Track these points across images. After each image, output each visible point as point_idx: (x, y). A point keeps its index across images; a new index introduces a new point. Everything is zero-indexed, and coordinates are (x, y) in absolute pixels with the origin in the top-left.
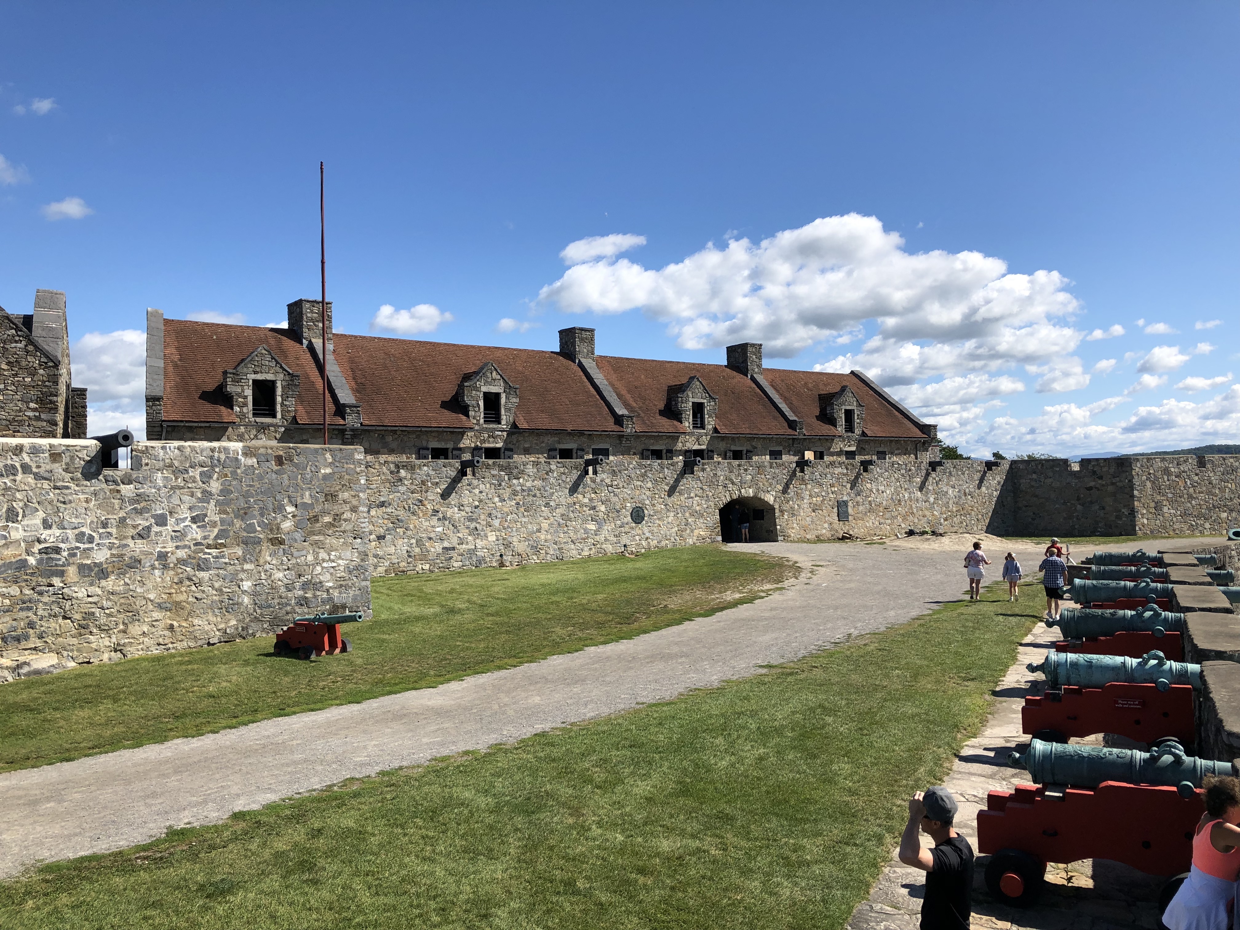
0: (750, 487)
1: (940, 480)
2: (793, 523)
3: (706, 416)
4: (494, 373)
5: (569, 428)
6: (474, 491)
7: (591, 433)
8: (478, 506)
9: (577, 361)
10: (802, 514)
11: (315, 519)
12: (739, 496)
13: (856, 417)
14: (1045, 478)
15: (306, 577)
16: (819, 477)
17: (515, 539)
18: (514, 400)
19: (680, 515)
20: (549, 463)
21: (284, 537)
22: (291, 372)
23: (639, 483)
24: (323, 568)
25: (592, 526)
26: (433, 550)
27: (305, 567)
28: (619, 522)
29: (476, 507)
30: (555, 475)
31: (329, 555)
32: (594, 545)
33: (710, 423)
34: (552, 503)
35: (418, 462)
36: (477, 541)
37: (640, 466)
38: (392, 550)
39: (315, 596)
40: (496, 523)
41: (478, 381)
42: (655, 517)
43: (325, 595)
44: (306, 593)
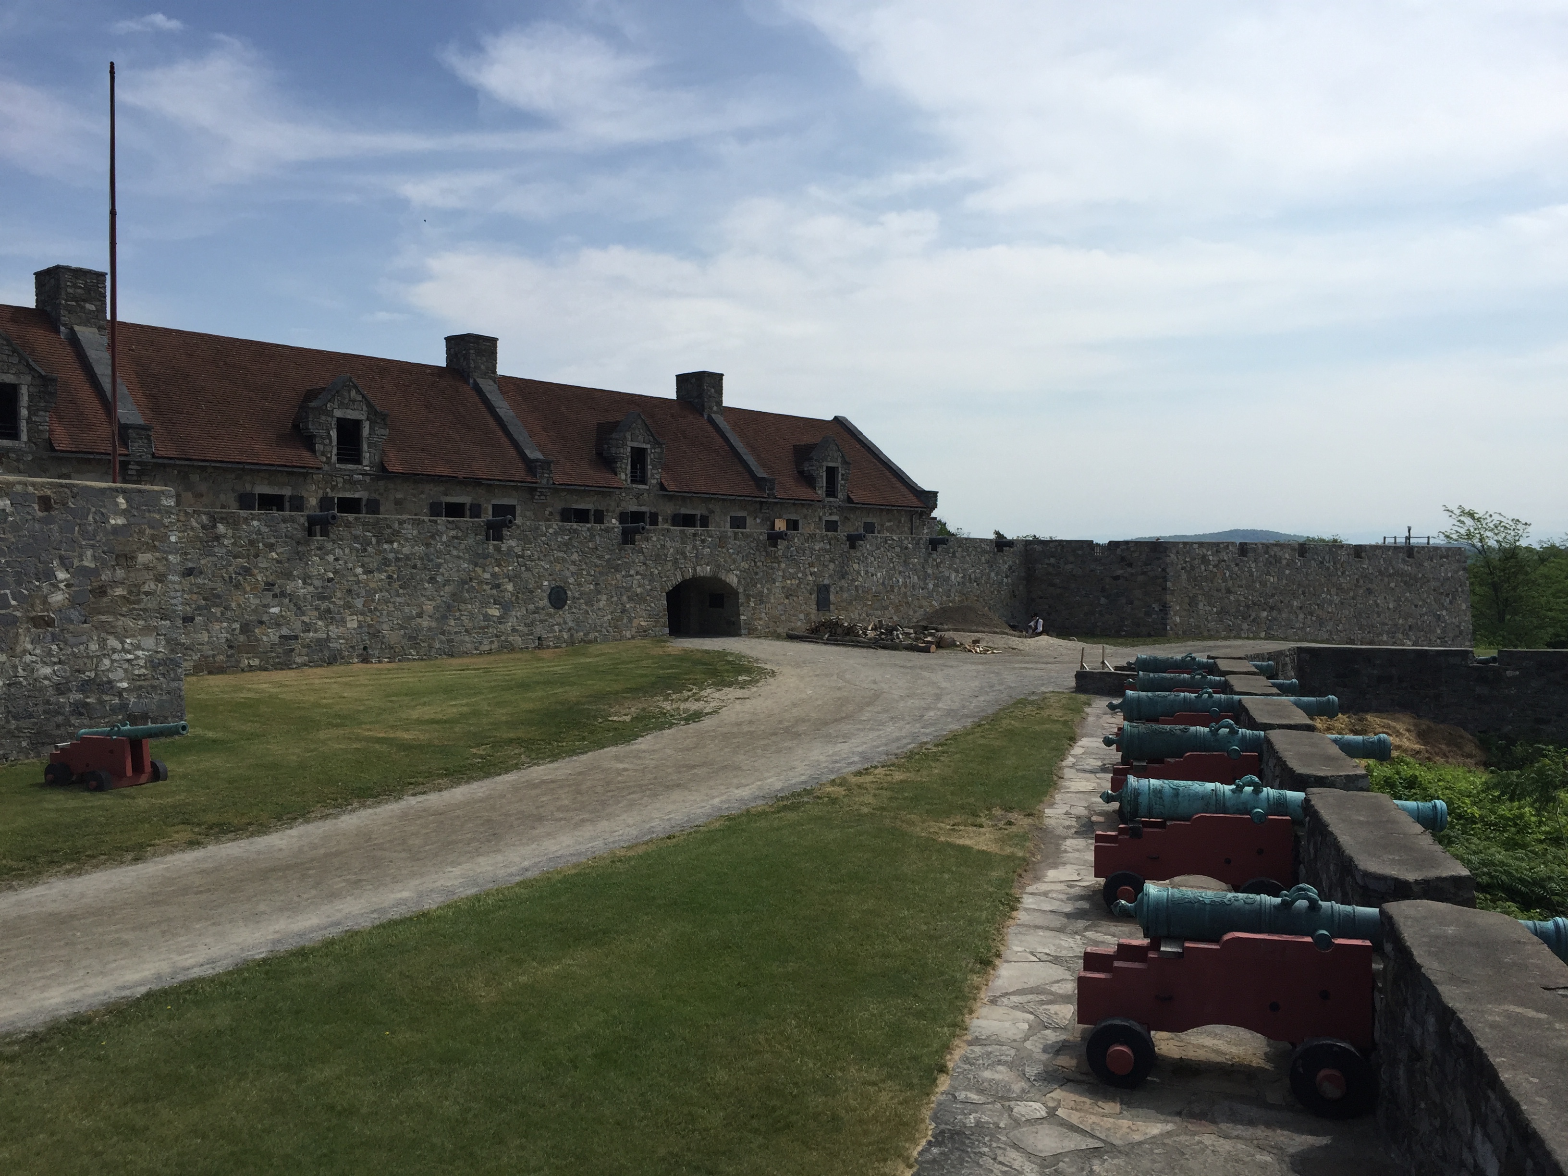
0: (708, 565)
1: (941, 562)
2: (760, 613)
3: (650, 467)
4: (353, 393)
5: (461, 475)
6: (327, 557)
7: (492, 482)
8: (332, 579)
9: (471, 381)
10: (772, 601)
11: (101, 591)
12: (693, 576)
13: (840, 477)
14: (1066, 564)
15: (87, 673)
16: (795, 553)
17: (385, 626)
18: (383, 431)
19: (615, 599)
20: (436, 522)
21: (53, 616)
22: (43, 373)
23: (561, 554)
24: (113, 661)
25: (495, 612)
26: (265, 639)
27: (86, 660)
28: (531, 607)
29: (330, 580)
30: (444, 538)
31: (123, 643)
32: (497, 636)
33: (654, 475)
34: (439, 579)
35: (243, 513)
36: (331, 628)
37: (562, 531)
38: (205, 636)
39: (101, 702)
40: (359, 603)
41: (329, 401)
42: (582, 601)
43: (116, 701)
44: (88, 697)
